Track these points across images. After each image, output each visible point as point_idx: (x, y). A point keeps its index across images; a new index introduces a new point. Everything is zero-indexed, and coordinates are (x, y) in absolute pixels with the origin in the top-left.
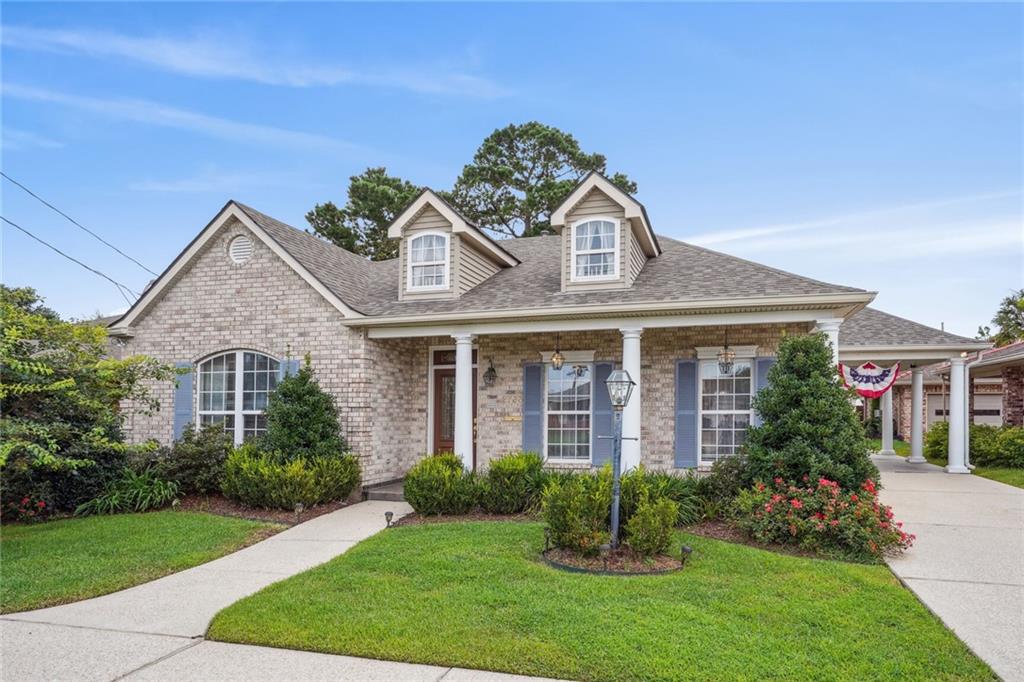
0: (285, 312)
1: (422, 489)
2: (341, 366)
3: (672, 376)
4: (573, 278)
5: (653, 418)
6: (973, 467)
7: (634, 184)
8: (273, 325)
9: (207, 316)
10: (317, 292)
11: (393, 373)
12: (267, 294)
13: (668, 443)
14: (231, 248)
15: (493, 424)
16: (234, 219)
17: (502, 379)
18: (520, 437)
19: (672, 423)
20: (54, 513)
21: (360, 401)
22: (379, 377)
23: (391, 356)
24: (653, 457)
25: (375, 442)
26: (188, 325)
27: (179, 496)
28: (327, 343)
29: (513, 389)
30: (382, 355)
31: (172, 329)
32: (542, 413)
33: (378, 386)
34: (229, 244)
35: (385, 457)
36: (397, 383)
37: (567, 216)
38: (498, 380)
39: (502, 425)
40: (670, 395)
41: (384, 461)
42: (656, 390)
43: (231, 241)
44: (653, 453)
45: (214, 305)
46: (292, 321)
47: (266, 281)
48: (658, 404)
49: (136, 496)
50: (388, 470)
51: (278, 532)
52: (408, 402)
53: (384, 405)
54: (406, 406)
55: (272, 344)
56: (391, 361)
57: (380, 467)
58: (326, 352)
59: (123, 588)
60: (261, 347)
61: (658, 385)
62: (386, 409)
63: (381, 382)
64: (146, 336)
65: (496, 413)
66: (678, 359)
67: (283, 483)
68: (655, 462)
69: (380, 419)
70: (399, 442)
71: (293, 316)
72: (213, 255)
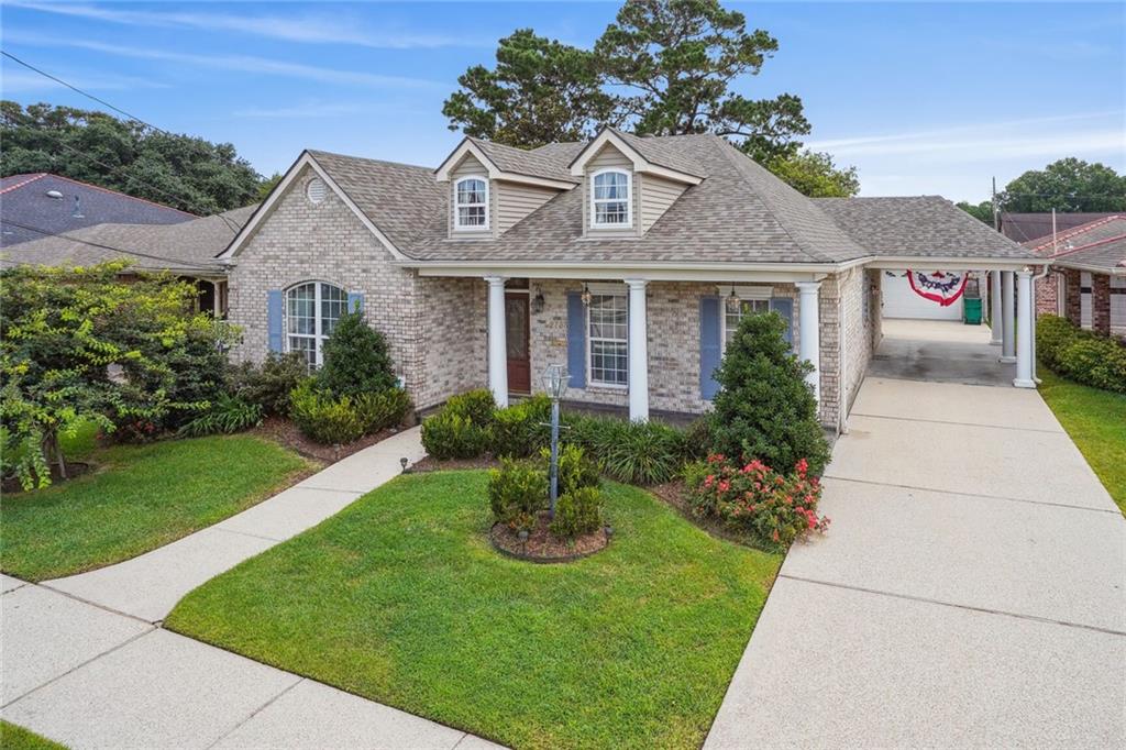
0: (351, 249)
1: (433, 438)
2: (396, 301)
3: (697, 311)
4: (593, 224)
5: (681, 351)
6: (1040, 381)
7: (774, 41)
8: (342, 261)
9: (291, 250)
10: (371, 234)
11: (450, 301)
12: (337, 232)
13: (695, 375)
14: (309, 189)
15: (543, 347)
16: (308, 165)
17: (550, 306)
18: (566, 361)
19: (698, 356)
20: (163, 432)
21: (411, 334)
22: (433, 308)
23: (447, 286)
24: (682, 387)
25: (431, 368)
26: (278, 257)
27: (262, 416)
28: (385, 280)
29: (560, 315)
30: (436, 287)
31: (266, 258)
32: (585, 339)
33: (433, 317)
34: (307, 186)
35: (443, 379)
36: (455, 309)
37: (587, 166)
38: (546, 307)
39: (551, 348)
40: (696, 329)
41: (441, 383)
42: (684, 324)
43: (309, 183)
44: (682, 384)
45: (296, 240)
46: (357, 258)
47: (335, 221)
48: (686, 337)
49: (225, 420)
50: (447, 391)
51: (311, 473)
52: (469, 323)
53: (440, 333)
54: (466, 328)
55: (342, 278)
56: (446, 290)
57: (437, 390)
58: (385, 288)
59: (146, 552)
60: (333, 281)
61: (685, 319)
62: (443, 336)
63: (436, 312)
64: (246, 265)
65: (545, 337)
66: (702, 296)
67: (326, 422)
68: (684, 392)
69: (436, 346)
70: (460, 362)
71: (358, 254)
72: (294, 196)
